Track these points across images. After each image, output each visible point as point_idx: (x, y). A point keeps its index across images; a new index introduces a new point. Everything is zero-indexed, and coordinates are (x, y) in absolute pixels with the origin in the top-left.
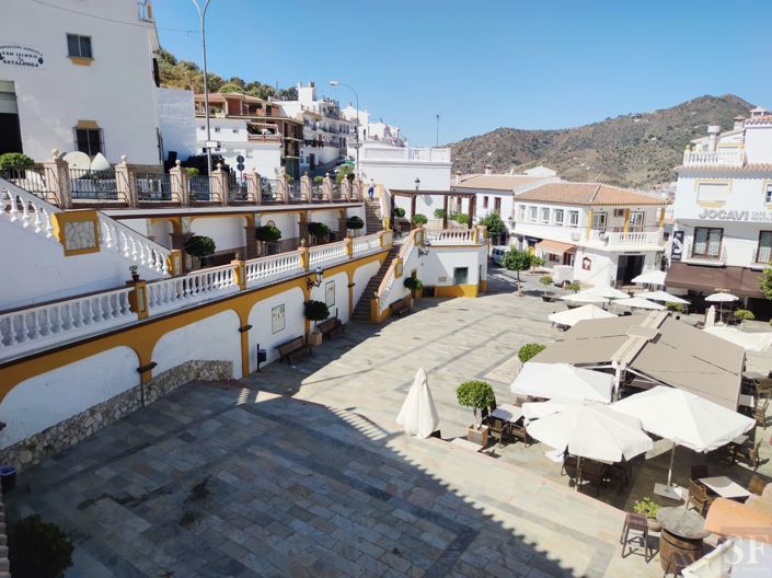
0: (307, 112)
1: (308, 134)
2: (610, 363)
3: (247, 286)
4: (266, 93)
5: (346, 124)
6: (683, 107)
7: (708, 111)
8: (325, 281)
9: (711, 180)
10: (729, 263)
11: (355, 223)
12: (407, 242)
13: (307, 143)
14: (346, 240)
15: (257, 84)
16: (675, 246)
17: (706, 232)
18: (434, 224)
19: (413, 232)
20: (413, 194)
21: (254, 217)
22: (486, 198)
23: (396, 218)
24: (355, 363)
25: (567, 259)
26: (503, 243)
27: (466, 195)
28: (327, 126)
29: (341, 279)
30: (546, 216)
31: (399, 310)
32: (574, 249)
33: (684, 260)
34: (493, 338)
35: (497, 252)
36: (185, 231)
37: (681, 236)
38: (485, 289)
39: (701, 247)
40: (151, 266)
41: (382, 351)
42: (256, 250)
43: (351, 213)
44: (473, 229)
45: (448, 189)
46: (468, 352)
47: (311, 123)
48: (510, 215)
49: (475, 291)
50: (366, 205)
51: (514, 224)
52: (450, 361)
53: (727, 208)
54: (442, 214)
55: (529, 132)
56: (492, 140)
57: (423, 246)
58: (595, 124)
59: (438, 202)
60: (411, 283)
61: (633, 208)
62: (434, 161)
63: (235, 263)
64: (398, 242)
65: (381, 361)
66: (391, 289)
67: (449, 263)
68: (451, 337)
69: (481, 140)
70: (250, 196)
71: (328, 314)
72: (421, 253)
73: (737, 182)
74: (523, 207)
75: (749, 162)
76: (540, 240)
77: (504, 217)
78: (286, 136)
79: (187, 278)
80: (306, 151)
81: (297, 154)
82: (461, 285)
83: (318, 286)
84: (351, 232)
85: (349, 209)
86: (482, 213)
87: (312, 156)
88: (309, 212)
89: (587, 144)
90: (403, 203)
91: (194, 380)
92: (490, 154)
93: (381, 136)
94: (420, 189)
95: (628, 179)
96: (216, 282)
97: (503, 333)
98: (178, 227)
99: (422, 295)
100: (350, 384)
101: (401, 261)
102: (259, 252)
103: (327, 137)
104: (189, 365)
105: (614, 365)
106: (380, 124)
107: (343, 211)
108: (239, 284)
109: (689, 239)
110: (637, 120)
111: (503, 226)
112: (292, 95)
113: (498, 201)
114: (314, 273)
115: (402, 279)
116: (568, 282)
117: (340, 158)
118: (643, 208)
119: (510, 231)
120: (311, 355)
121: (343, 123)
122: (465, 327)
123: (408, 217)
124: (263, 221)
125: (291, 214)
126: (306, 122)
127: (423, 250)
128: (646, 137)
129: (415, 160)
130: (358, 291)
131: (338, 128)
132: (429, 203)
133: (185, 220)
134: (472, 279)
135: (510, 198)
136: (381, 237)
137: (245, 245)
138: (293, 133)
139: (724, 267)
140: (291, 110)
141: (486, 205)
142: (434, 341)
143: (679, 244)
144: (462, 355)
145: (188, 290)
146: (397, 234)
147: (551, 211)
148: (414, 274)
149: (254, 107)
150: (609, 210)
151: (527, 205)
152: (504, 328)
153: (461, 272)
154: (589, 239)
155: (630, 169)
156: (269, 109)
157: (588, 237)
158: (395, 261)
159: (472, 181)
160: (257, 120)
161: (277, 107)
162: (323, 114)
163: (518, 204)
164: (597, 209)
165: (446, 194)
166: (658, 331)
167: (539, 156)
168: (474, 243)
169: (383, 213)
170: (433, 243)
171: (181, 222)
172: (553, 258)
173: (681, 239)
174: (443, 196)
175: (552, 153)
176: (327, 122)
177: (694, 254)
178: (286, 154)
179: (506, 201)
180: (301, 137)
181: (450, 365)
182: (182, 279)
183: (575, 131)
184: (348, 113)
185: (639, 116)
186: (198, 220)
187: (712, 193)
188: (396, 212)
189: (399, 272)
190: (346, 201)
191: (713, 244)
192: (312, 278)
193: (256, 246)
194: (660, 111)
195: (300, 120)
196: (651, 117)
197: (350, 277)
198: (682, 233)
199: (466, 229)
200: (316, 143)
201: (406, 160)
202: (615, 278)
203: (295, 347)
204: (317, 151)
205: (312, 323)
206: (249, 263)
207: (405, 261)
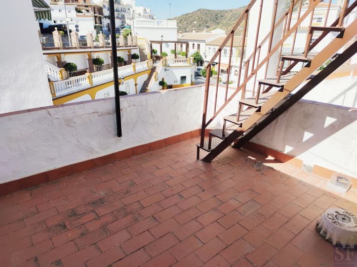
0: (104, 1)
1: (106, 12)
3: (94, 84)
8: (125, 82)
11: (135, 57)
12: (159, 65)
13: (106, 18)
14: (132, 64)
18: (171, 56)
19: (162, 60)
20: (161, 43)
21: (91, 54)
22: (194, 44)
23: (153, 54)
26: (201, 65)
27: (184, 43)
29: (131, 82)
35: (199, 70)
42: (93, 69)
43: (133, 52)
44: (188, 58)
45: (176, 40)
48: (204, 52)
50: (139, 48)
51: (206, 56)
54: (174, 52)
59: (172, 46)
60: (162, 83)
62: (169, 26)
63: (87, 74)
64: (155, 65)
66: (153, 86)
67: (178, 74)
70: (88, 44)
72: (165, 70)
74: (210, 48)
76: (217, 63)
77: (201, 53)
78: (95, 13)
79: (69, 80)
80: (105, 22)
81: (101, 23)
82: (184, 84)
83: (122, 84)
84: (133, 60)
85: (132, 50)
86: (192, 51)
90: (156, 47)
92: (195, 22)
93: (142, 13)
94: (164, 40)
98: (59, 58)
101: (157, 73)
102: (95, 70)
106: (141, 7)
107: (129, 51)
108: (90, 83)
111: (201, 58)
113: (199, 45)
115: (158, 82)
117: (123, 25)
119: (204, 60)
121: (123, 6)
123: (159, 54)
124: (95, 56)
126: (104, 6)
127: (166, 68)
129: (160, 26)
130: (139, 87)
131: (120, 10)
132: (168, 46)
133: (62, 56)
134: (188, 81)
135: (204, 44)
136: (148, 63)
137: (88, 67)
138: (98, 12)
141: (193, 48)
146: (154, 61)
148: (163, 79)
151: (212, 47)
153: (183, 78)
157: (237, 61)
158: (154, 74)
159: (186, 36)
163: (208, 47)
164: (240, 48)
165: (175, 42)
168: (188, 65)
169: (147, 52)
170: (171, 65)
171: (60, 56)
172: (222, 71)
179: (202, 45)
180: (102, 14)
186: (67, 55)
188: (153, 51)
189: (157, 78)
190: (131, 46)
193: (93, 67)
195: (101, 6)
197: (135, 81)
199: (185, 59)
201: (156, 26)
206: (93, 74)
207: (159, 73)
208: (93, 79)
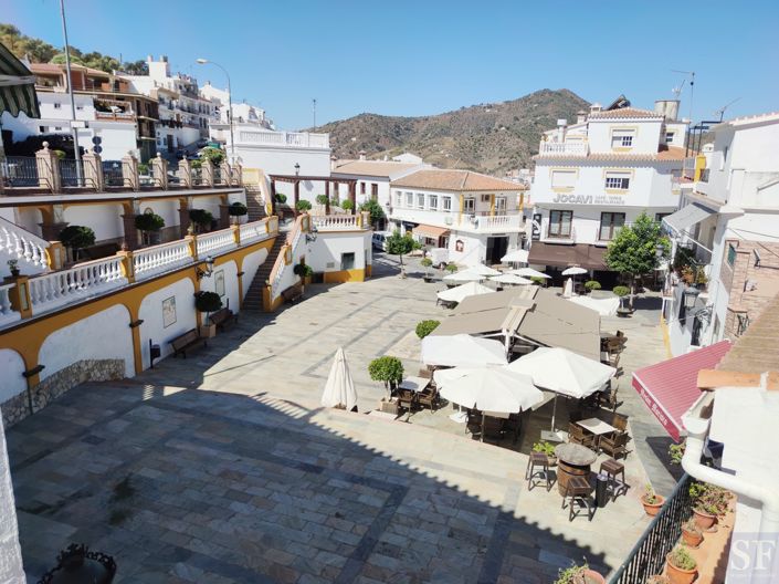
0: (161, 90)
1: (164, 113)
2: (500, 331)
3: (137, 278)
4: (109, 66)
5: (207, 103)
6: (526, 99)
7: (547, 103)
8: (216, 269)
9: (562, 168)
10: (578, 241)
11: (237, 210)
12: (293, 228)
13: (164, 123)
14: (233, 227)
15: (96, 55)
16: (535, 228)
17: (560, 215)
18: (317, 210)
19: (299, 218)
20: (296, 180)
21: (132, 204)
22: (363, 184)
23: (277, 204)
24: (256, 352)
25: (442, 242)
26: (382, 229)
27: (344, 181)
28: (185, 106)
29: (229, 268)
30: (422, 202)
31: (291, 298)
32: (448, 233)
33: (541, 240)
34: (386, 319)
35: (376, 237)
36: (57, 220)
37: (539, 218)
38: (372, 273)
39: (555, 227)
40: (28, 260)
41: (281, 339)
42: (136, 240)
43: (234, 198)
44: (358, 215)
45: (329, 175)
46: (366, 333)
47: (167, 101)
48: (387, 200)
49: (362, 276)
50: (247, 191)
51: (391, 210)
52: (350, 343)
53: (576, 193)
54: (325, 200)
55: (390, 118)
56: (355, 126)
57: (310, 232)
58: (451, 113)
59: (320, 188)
60: (300, 269)
61: (497, 194)
62: (312, 146)
63: (121, 254)
64: (283, 229)
65: (282, 348)
66: (281, 277)
67: (336, 248)
68: (345, 321)
69: (345, 125)
70: (126, 181)
71: (221, 304)
72: (308, 239)
73: (583, 170)
74: (399, 193)
75: (592, 153)
76: (416, 225)
77: (382, 203)
78: (139, 114)
79: (71, 271)
80: (162, 132)
81: (152, 134)
82: (349, 270)
83: (209, 276)
84: (234, 218)
85: (230, 195)
86: (361, 199)
87: (170, 137)
88: (190, 198)
89: (445, 132)
90: (285, 189)
91: (85, 382)
92: (354, 139)
93: (246, 117)
94: (300, 174)
95: (483, 166)
96: (103, 275)
97: (394, 314)
98: (48, 216)
99: (312, 281)
100: (254, 373)
101: (290, 248)
102: (140, 242)
103: (185, 118)
104: (78, 366)
105: (504, 333)
106: (244, 105)
107: (224, 197)
108: (127, 276)
109: (546, 220)
110: (488, 111)
111: (381, 212)
112: (140, 69)
113: (375, 187)
114: (205, 262)
115: (291, 267)
116: (445, 264)
117: (202, 140)
118: (505, 194)
119: (388, 217)
120: (206, 347)
121: (203, 102)
122: (359, 310)
123: (291, 203)
124: (142, 208)
125: (169, 200)
126: (161, 100)
127: (310, 236)
128: (496, 127)
129: (293, 145)
130: (247, 279)
131: (197, 108)
132: (310, 188)
133: (57, 209)
134: (359, 264)
135: (387, 184)
136: (267, 224)
137: (123, 234)
138: (147, 112)
139: (574, 245)
140: (143, 87)
141: (363, 191)
142: (331, 326)
143: (538, 226)
144: (361, 336)
145: (73, 285)
146: (281, 220)
147: (425, 197)
148: (303, 260)
149: (99, 82)
150: (477, 195)
151: (403, 191)
152: (395, 308)
153: (348, 258)
154: (461, 223)
155: (484, 157)
156: (117, 84)
157: (460, 221)
158: (283, 250)
159: (349, 167)
160: (103, 96)
161: (126, 83)
162: (179, 92)
163: (394, 190)
164: (467, 195)
165: (327, 180)
166: (534, 302)
167: (401, 143)
168: (359, 228)
169: (264, 198)
170: (319, 229)
171: (52, 210)
172: (429, 241)
173: (539, 221)
174: (323, 183)
175: (414, 140)
176: (185, 101)
177: (550, 235)
178: (141, 134)
179: (383, 187)
180: (157, 116)
181: (350, 347)
182: (65, 273)
183: (433, 119)
184: (207, 92)
185: (490, 107)
186: (71, 209)
187: (563, 180)
188: (277, 198)
189: (289, 258)
190: (227, 187)
191: (565, 224)
192: (202, 267)
193: (136, 235)
194: (507, 102)
195: (155, 97)
196: (500, 108)
197: (239, 267)
198: (540, 215)
199: (350, 215)
200: (172, 124)
201: (284, 144)
202: (484, 259)
203: (189, 341)
204: (175, 132)
205: (204, 315)
206: (136, 253)
207: (293, 247)
208: (137, 266)
